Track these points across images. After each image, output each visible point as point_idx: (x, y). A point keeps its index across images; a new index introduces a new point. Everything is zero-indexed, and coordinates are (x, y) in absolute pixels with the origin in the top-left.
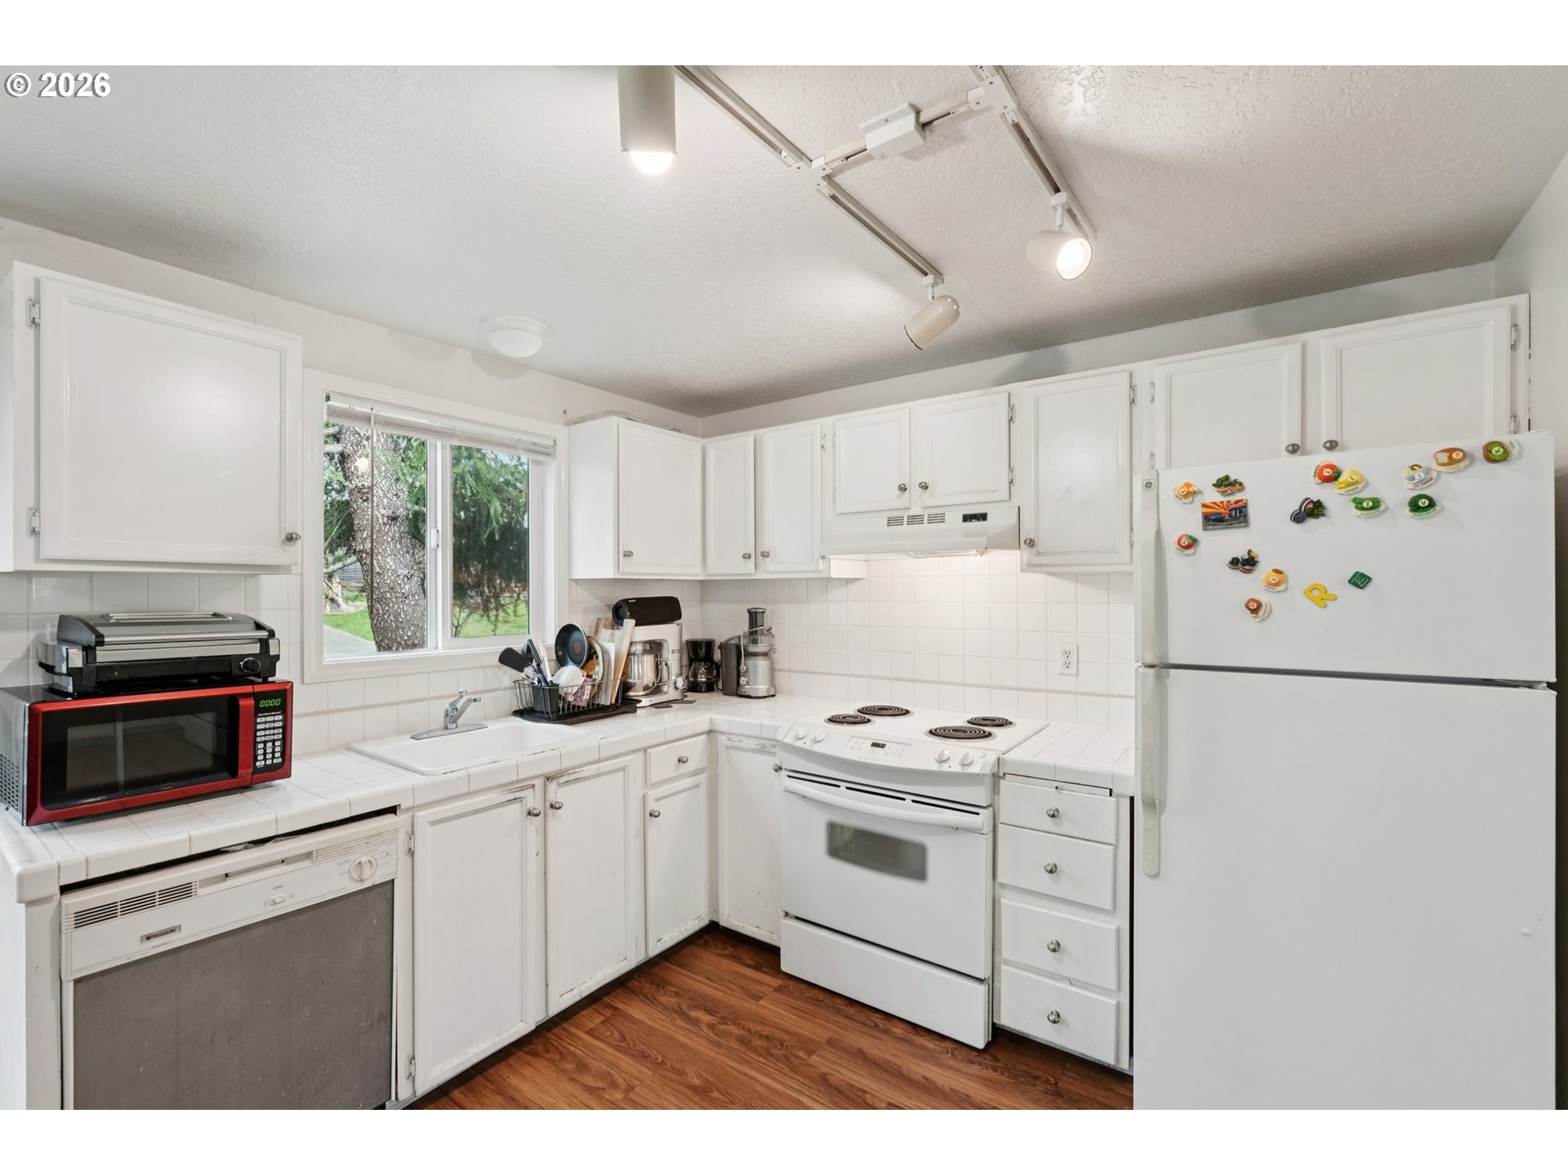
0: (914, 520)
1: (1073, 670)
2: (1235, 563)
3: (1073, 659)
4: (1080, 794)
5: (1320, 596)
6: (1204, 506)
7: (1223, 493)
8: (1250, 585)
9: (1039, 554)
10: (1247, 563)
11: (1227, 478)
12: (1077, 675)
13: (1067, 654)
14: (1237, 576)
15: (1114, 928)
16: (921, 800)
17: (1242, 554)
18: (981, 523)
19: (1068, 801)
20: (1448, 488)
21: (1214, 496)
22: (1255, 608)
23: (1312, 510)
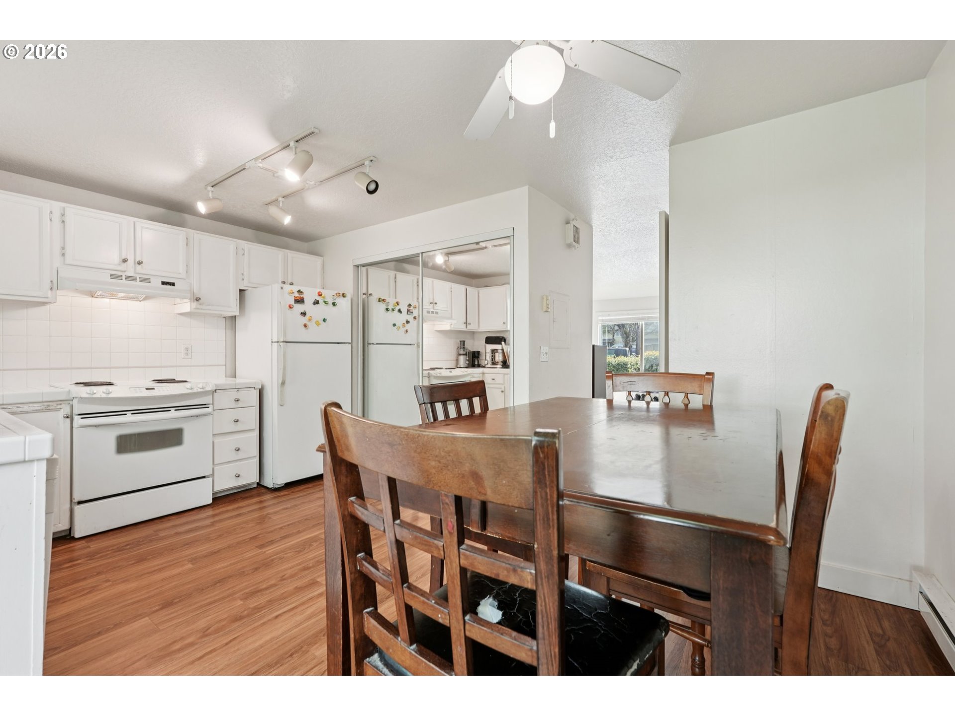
0: (128, 278)
1: (189, 356)
2: (302, 313)
3: (190, 351)
4: (244, 392)
5: (318, 324)
6: (295, 297)
7: (300, 294)
8: (304, 320)
9: (200, 304)
10: (304, 314)
11: (300, 290)
12: (191, 358)
13: (187, 349)
14: (302, 317)
15: (255, 434)
16: (179, 408)
17: (303, 311)
18: (172, 287)
19: (241, 395)
20: (338, 301)
21: (297, 295)
22: (305, 326)
23: (316, 302)
